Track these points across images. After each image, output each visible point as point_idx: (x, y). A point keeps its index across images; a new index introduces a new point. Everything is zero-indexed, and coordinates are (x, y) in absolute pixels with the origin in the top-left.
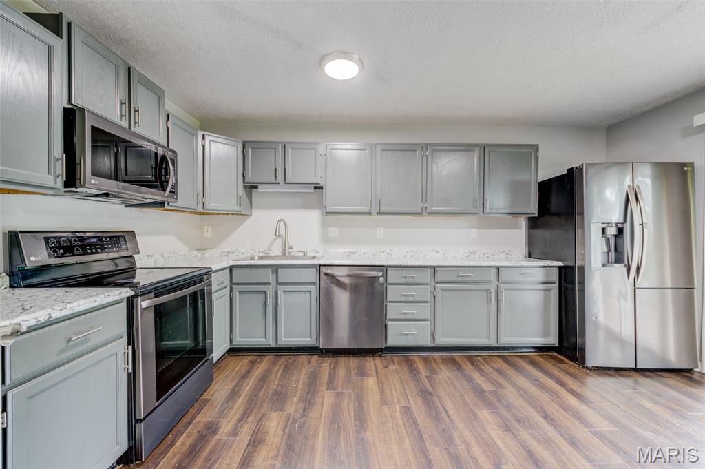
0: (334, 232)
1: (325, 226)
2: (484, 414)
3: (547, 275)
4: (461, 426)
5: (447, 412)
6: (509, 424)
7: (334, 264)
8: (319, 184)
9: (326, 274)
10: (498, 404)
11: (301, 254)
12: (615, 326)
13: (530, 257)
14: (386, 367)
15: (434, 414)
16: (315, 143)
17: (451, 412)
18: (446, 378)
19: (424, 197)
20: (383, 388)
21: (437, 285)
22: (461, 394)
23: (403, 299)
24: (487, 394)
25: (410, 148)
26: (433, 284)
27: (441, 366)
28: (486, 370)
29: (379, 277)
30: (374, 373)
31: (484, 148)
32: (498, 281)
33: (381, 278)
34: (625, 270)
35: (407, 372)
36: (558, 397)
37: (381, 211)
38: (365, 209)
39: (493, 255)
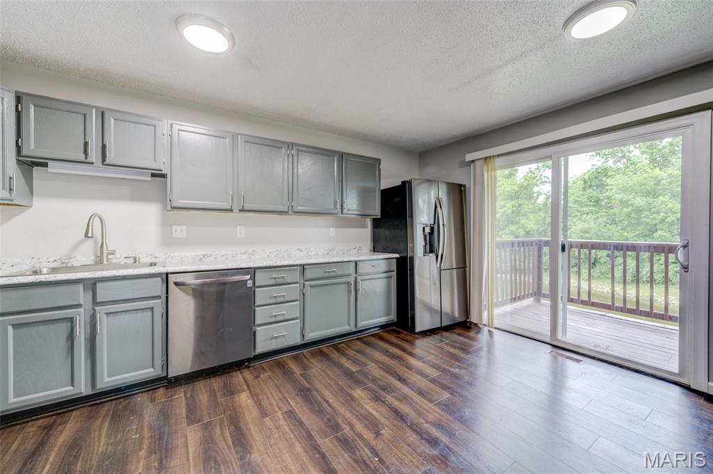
0: (180, 231)
1: (166, 224)
2: (358, 393)
3: (389, 265)
4: (342, 410)
5: (327, 402)
6: (377, 394)
7: (188, 270)
8: (161, 170)
9: (176, 284)
10: (366, 381)
11: (130, 261)
12: (427, 300)
13: (374, 251)
14: (257, 377)
15: (317, 409)
16: (153, 118)
17: (331, 401)
18: (320, 371)
19: (291, 197)
20: (259, 400)
21: (306, 283)
22: (335, 381)
23: (273, 301)
24: (356, 374)
25: (276, 145)
26: (302, 282)
27: (312, 360)
28: (350, 354)
29: (246, 281)
30: (245, 387)
31: (342, 155)
32: (356, 273)
33: (248, 282)
34: (435, 257)
35: (280, 376)
36: (404, 361)
37: (245, 208)
38: (227, 205)
39: (348, 251)
